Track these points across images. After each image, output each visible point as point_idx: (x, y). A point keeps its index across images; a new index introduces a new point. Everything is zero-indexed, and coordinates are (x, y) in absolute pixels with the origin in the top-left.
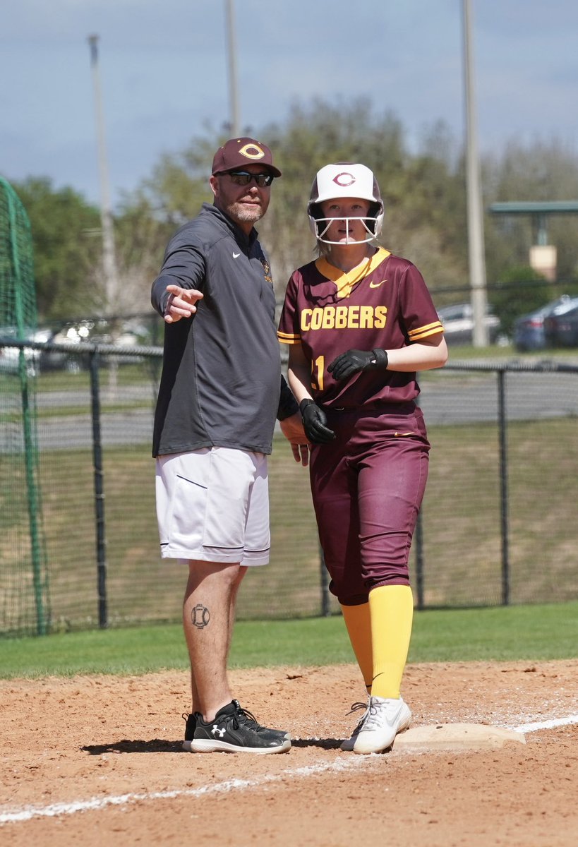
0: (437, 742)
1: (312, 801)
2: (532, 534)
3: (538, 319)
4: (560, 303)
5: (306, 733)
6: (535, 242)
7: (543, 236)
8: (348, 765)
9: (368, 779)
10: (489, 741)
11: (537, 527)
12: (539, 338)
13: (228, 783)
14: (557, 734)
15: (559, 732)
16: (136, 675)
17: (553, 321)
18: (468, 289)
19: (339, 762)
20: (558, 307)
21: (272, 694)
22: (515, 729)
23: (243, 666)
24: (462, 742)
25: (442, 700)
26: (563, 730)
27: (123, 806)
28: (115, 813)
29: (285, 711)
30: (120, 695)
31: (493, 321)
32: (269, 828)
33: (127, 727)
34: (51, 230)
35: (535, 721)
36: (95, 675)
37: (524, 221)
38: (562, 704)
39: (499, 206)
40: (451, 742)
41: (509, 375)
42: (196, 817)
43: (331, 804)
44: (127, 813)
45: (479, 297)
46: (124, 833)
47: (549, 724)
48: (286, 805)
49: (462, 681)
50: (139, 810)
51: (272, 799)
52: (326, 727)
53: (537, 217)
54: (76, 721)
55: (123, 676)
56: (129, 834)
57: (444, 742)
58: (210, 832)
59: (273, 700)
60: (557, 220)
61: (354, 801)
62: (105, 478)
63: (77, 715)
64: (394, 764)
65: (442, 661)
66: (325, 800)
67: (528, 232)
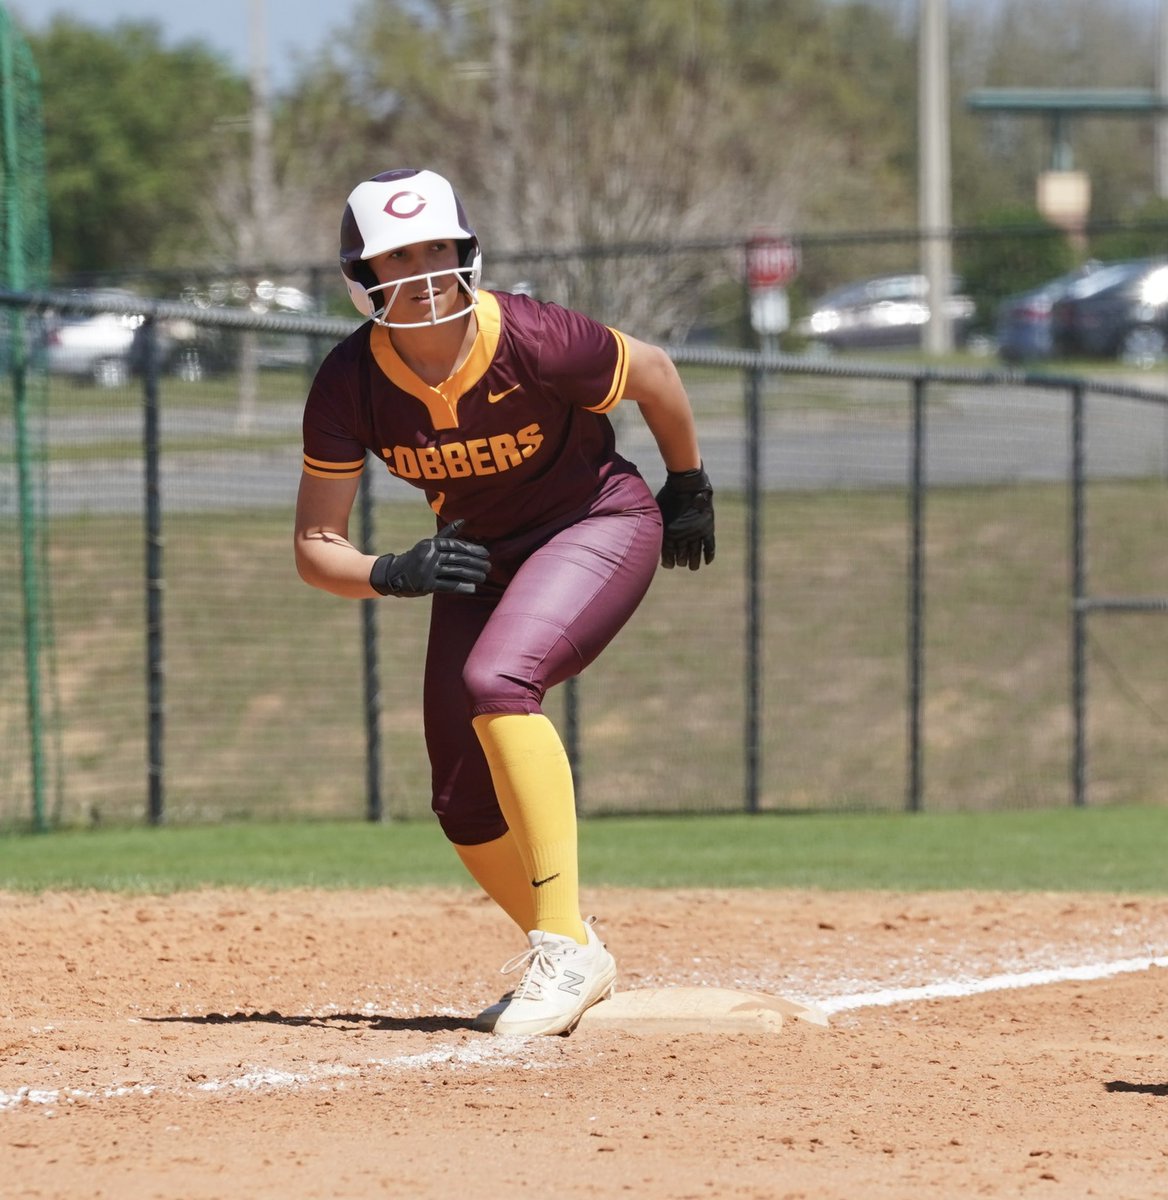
0: (661, 1019)
1: (400, 1110)
2: (994, 694)
3: (1042, 303)
4: (1082, 276)
5: (433, 1000)
6: (1050, 165)
7: (1067, 156)
8: (489, 1055)
9: (518, 1075)
10: (759, 1020)
11: (1006, 680)
12: (1042, 341)
13: (260, 1076)
14: (895, 1015)
15: (899, 1012)
16: (156, 895)
17: (1069, 309)
18: (914, 238)
19: (474, 1049)
20: (1078, 282)
21: (395, 934)
22: (819, 1003)
23: (354, 886)
24: (708, 1020)
25: (705, 953)
26: (907, 1008)
27: (50, 1108)
28: (28, 1118)
29: (410, 963)
30: (119, 927)
31: (960, 308)
32: (300, 1152)
33: (112, 981)
34: (156, 117)
35: (862, 992)
36: (80, 892)
37: (1035, 125)
38: (922, 966)
39: (987, 95)
40: (687, 1020)
41: (933, 389)
42: (177, 1128)
43: (433, 1115)
44: (50, 1118)
45: (938, 254)
46: (34, 1150)
47: (885, 997)
48: (348, 1114)
49: (752, 924)
50: (77, 1116)
51: (327, 1104)
52: (474, 991)
53: (1056, 118)
54: (24, 966)
55: (131, 896)
56: (41, 1152)
57: (676, 1019)
58: (189, 1154)
59: (395, 943)
60: (1096, 127)
61: (476, 1112)
62: (167, 552)
63: (28, 958)
64: (575, 1055)
65: (722, 887)
66: (424, 1109)
67: (1039, 148)
